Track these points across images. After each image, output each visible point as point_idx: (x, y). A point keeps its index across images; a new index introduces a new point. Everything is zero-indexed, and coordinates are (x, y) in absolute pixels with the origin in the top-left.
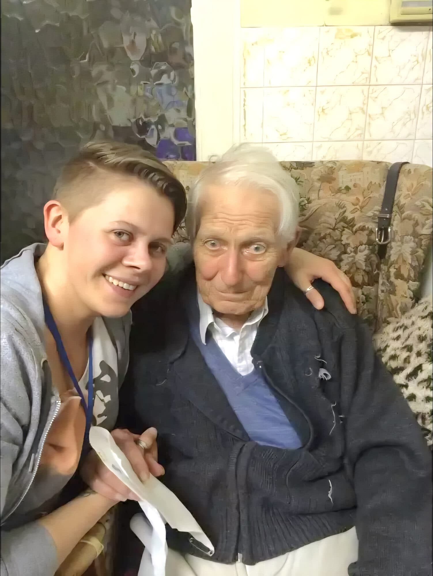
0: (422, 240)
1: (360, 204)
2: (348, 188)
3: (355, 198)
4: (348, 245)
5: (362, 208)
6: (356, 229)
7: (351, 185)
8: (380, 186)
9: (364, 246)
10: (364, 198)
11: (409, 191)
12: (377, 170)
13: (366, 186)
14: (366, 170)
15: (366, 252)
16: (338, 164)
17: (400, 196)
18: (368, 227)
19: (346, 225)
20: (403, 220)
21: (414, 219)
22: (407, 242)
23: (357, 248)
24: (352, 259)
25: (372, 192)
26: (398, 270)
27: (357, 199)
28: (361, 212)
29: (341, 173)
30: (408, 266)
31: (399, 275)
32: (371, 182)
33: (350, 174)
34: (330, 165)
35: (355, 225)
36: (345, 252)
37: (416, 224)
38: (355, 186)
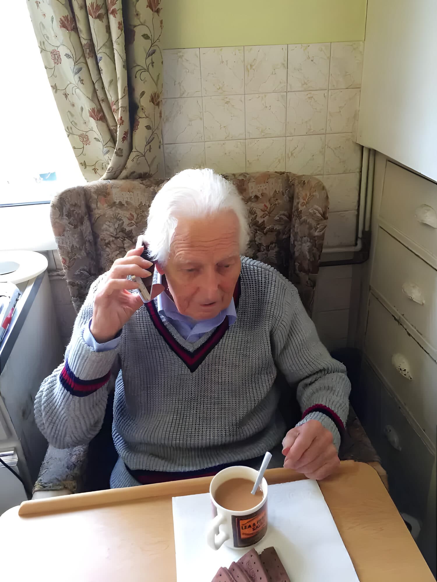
0: (316, 241)
1: (268, 210)
2: (256, 197)
3: (263, 205)
4: (261, 244)
5: (269, 213)
6: (267, 230)
7: (259, 194)
8: (283, 194)
9: (274, 245)
10: (271, 204)
11: (304, 200)
12: (280, 180)
13: (272, 194)
14: (271, 180)
15: (276, 249)
16: (248, 176)
17: (298, 203)
18: (276, 229)
19: (258, 228)
20: (301, 224)
21: (308, 224)
22: (305, 242)
23: (269, 246)
24: (266, 256)
25: (277, 200)
26: (301, 264)
27: (265, 206)
28: (269, 216)
29: (250, 185)
30: (307, 261)
31: (302, 269)
32: (276, 191)
33: (258, 185)
34: (241, 178)
35: (266, 228)
36: (259, 251)
37: (310, 228)
38: (262, 195)
